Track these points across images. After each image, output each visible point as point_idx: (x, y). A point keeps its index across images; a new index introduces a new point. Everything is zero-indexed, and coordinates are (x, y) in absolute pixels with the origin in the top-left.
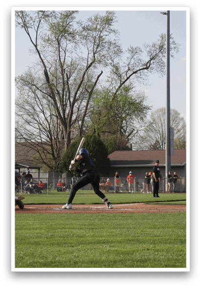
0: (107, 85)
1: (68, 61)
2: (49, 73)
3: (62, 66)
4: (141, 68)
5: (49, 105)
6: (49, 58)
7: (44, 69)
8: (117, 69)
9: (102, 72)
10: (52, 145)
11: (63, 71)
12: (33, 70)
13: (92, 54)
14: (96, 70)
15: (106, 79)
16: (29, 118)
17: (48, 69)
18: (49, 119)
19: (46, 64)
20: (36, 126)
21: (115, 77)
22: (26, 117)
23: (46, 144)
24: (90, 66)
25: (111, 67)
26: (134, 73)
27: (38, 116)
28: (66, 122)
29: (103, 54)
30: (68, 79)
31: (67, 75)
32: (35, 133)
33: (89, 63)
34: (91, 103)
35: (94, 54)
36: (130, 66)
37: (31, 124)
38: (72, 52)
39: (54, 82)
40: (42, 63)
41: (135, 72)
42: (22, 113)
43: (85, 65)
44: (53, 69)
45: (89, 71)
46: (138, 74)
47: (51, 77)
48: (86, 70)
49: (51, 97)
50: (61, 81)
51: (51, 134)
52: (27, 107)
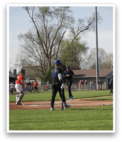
0: (68, 38)
1: (49, 26)
2: (39, 32)
3: (45, 28)
4: (84, 29)
5: (40, 48)
6: (39, 25)
7: (37, 30)
8: (73, 30)
9: (65, 31)
10: (42, 68)
11: (46, 31)
12: (31, 31)
13: (60, 23)
14: (62, 31)
15: (68, 35)
16: (31, 54)
17: (39, 30)
18: (40, 54)
19: (38, 28)
20: (34, 58)
21: (72, 34)
22: (29, 53)
23: (39, 67)
24: (59, 28)
25: (69, 29)
26: (81, 31)
27: (35, 53)
28: (48, 56)
29: (65, 22)
30: (49, 35)
31: (48, 33)
32: (34, 61)
33: (59, 27)
35: (61, 22)
36: (79, 28)
37: (32, 57)
38: (50, 21)
39: (42, 37)
40: (36, 27)
42: (27, 52)
43: (57, 28)
44: (41, 30)
45: (59, 31)
46: (83, 32)
48: (57, 31)
49: (40, 44)
50: (45, 36)
51: (41, 62)
52: (29, 49)
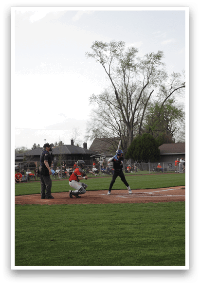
0: (157, 99)
1: (130, 84)
2: (118, 92)
3: (126, 88)
4: (180, 86)
5: (119, 114)
6: (118, 83)
7: (114, 90)
8: (164, 88)
9: (153, 90)
11: (127, 90)
12: (108, 91)
15: (156, 94)
16: (106, 122)
17: (117, 90)
18: (119, 122)
19: (116, 87)
20: (111, 127)
21: (162, 93)
22: (103, 121)
23: (117, 139)
27: (112, 121)
28: (130, 124)
30: (130, 96)
31: (130, 93)
32: (110, 132)
33: (145, 85)
34: (147, 111)
35: (148, 79)
36: (172, 86)
37: (107, 126)
39: (121, 98)
40: (113, 86)
41: (176, 90)
42: (101, 119)
43: (142, 86)
44: (121, 89)
45: (145, 90)
46: (178, 90)
47: (119, 95)
48: (143, 90)
49: (119, 108)
50: (126, 97)
51: (120, 133)
52: (105, 115)
